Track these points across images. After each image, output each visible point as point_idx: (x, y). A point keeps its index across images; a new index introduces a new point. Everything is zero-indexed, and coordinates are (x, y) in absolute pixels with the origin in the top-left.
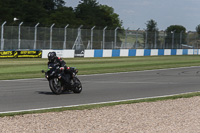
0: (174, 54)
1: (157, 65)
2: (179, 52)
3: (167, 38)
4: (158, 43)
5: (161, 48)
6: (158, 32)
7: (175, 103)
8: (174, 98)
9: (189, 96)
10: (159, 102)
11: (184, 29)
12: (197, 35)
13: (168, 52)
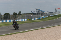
0: (6, 22)
1: (1, 25)
2: (8, 21)
3: (4, 17)
4: (2, 19)
5: (2, 20)
6: (1, 16)
7: (7, 36)
8: (7, 35)
9: (11, 34)
10: (3, 36)
11: (9, 14)
12: (13, 16)
13: (4, 21)
